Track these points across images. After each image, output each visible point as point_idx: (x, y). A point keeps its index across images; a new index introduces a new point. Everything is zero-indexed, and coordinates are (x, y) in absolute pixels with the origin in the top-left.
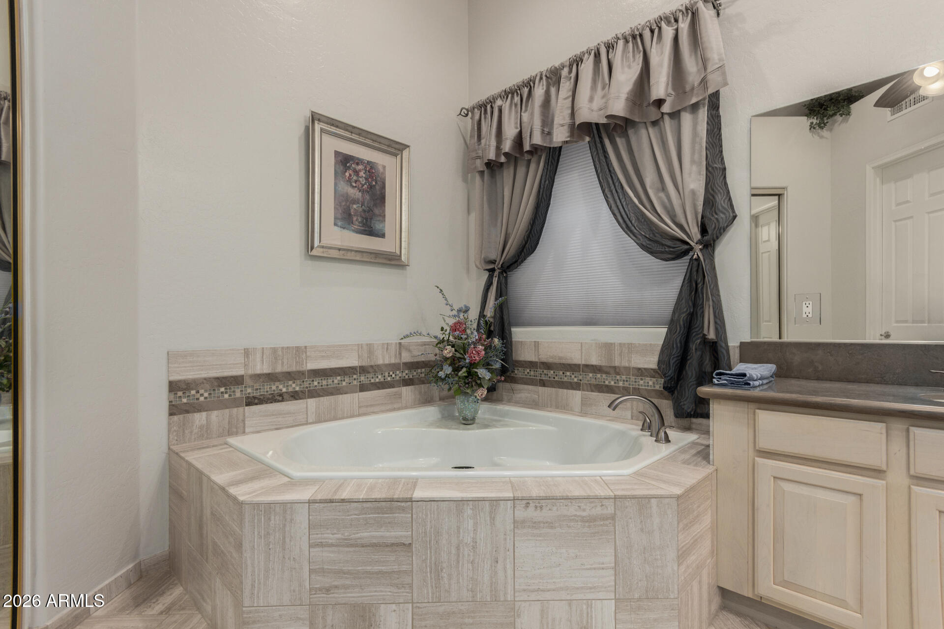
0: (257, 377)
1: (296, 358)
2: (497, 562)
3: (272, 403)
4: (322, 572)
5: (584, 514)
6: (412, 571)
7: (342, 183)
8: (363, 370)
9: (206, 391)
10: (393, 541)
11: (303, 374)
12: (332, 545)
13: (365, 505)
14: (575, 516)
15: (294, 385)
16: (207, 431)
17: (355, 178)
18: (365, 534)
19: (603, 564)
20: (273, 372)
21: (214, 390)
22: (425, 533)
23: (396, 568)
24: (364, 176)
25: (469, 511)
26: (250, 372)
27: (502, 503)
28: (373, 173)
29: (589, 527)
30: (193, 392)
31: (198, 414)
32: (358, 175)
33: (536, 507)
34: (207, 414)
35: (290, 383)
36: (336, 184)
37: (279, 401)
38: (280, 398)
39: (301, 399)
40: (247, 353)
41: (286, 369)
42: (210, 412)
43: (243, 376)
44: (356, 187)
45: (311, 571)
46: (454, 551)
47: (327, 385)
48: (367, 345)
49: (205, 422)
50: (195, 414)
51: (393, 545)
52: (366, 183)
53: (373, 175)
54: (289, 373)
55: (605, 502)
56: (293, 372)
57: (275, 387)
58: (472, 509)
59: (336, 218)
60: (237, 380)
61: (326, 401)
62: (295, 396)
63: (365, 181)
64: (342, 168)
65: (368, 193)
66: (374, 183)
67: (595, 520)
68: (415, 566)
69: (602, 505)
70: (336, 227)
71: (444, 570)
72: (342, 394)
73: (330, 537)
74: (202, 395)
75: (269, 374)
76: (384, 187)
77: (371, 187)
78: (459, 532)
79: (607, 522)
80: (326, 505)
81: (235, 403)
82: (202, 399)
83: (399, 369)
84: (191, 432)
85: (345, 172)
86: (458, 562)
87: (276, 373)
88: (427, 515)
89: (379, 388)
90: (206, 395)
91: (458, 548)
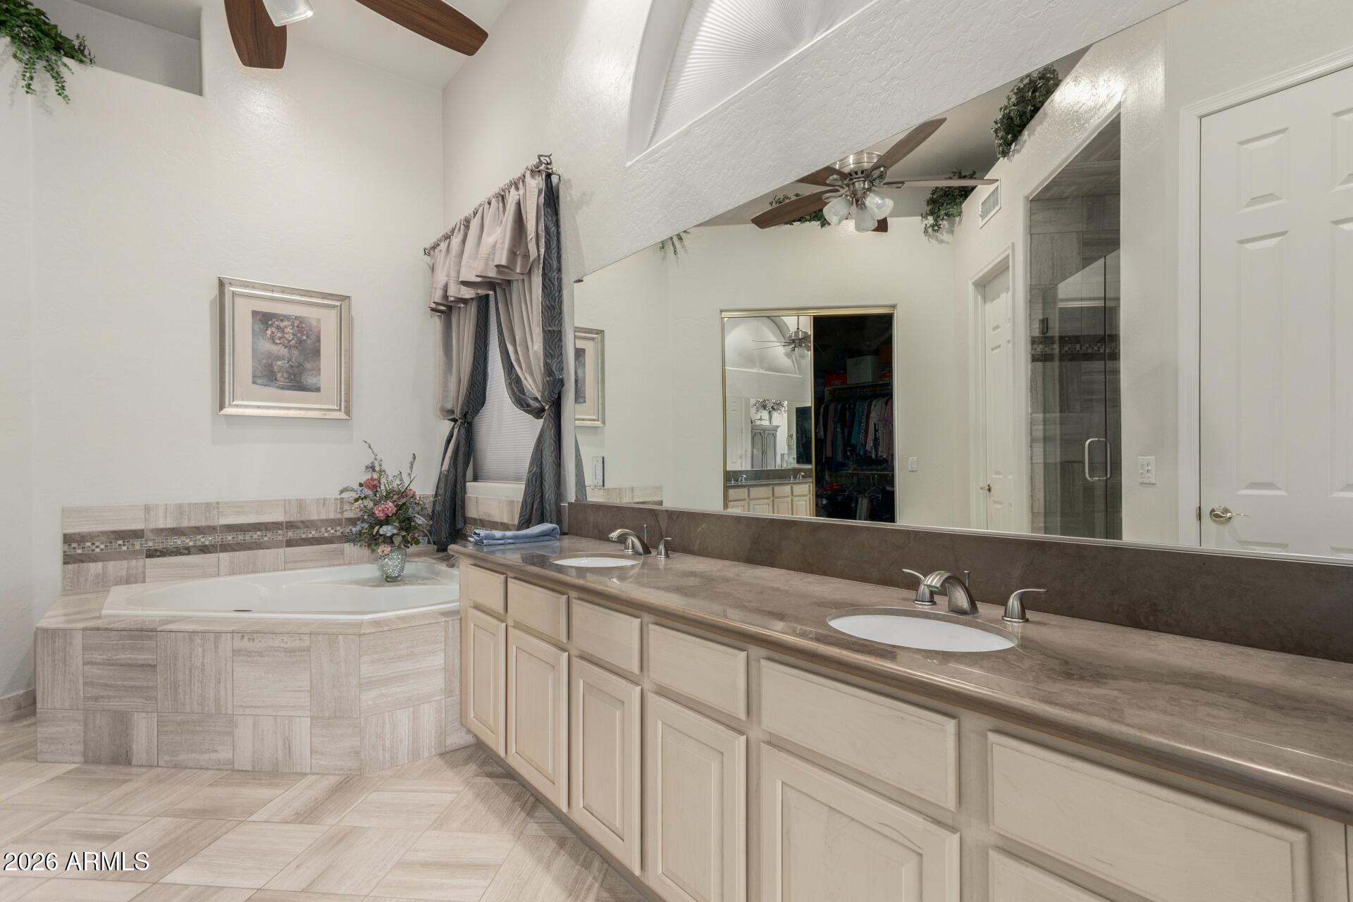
0: (160, 532)
1: (205, 513)
2: (220, 682)
3: (176, 555)
4: (92, 684)
5: (286, 646)
6: (156, 687)
7: (262, 341)
8: (290, 525)
9: (102, 543)
10: (143, 662)
11: (214, 529)
12: (100, 664)
13: (122, 633)
14: (279, 647)
15: (203, 540)
16: (103, 579)
17: (279, 335)
18: (123, 656)
19: (301, 687)
20: (178, 526)
21: (111, 542)
22: (166, 657)
23: (145, 684)
24: (291, 331)
25: (198, 641)
26: (152, 526)
27: (223, 635)
28: (302, 327)
29: (290, 657)
30: (88, 544)
31: (94, 564)
32: (283, 331)
33: (249, 639)
34: (103, 565)
35: (199, 537)
36: (254, 343)
37: (184, 554)
38: (187, 552)
39: (210, 553)
40: (147, 509)
41: (192, 524)
42: (106, 563)
43: (143, 530)
44: (280, 343)
45: (85, 684)
46: (187, 673)
47: (244, 540)
48: (297, 500)
49: (101, 571)
50: (91, 564)
51: (143, 665)
52: (293, 339)
53: (303, 329)
54: (198, 528)
55: (302, 636)
56: (202, 527)
57: (179, 541)
58: (201, 639)
59: (254, 377)
60: (137, 534)
61: (241, 555)
62: (204, 550)
63: (292, 337)
64: (262, 326)
65: (297, 348)
66: (305, 338)
67: (295, 652)
68: (159, 682)
69: (300, 639)
70: (255, 386)
71: (181, 687)
72: (263, 549)
73: (98, 657)
74: (97, 547)
75: (174, 529)
76: (319, 340)
77: (300, 342)
78: (191, 657)
79: (304, 653)
80: (94, 632)
81: (134, 554)
82: (98, 550)
83: (340, 525)
84: (86, 580)
85: (267, 330)
86: (191, 682)
87: (181, 528)
88: (167, 642)
89: (312, 544)
90: (102, 546)
91: (191, 670)
